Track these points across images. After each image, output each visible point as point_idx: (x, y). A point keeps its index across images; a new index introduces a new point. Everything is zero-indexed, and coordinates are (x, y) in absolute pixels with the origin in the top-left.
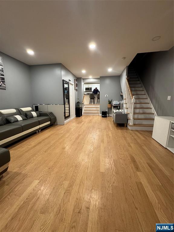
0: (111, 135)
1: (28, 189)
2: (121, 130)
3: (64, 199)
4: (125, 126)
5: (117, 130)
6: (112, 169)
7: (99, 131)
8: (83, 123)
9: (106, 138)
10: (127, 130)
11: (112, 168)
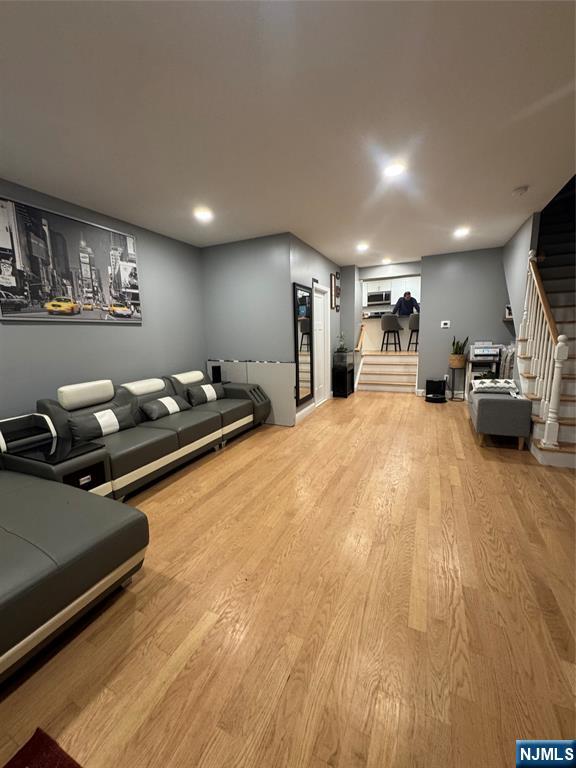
0: (457, 481)
1: (190, 635)
2: (502, 461)
3: (286, 700)
4: (521, 446)
5: (482, 459)
6: (454, 626)
7: (413, 459)
8: (355, 421)
9: (439, 493)
10: (527, 463)
11: (454, 621)
